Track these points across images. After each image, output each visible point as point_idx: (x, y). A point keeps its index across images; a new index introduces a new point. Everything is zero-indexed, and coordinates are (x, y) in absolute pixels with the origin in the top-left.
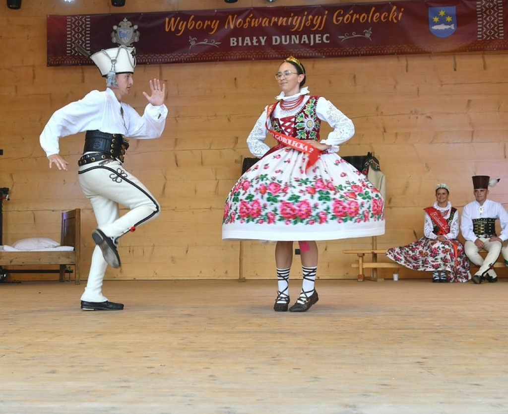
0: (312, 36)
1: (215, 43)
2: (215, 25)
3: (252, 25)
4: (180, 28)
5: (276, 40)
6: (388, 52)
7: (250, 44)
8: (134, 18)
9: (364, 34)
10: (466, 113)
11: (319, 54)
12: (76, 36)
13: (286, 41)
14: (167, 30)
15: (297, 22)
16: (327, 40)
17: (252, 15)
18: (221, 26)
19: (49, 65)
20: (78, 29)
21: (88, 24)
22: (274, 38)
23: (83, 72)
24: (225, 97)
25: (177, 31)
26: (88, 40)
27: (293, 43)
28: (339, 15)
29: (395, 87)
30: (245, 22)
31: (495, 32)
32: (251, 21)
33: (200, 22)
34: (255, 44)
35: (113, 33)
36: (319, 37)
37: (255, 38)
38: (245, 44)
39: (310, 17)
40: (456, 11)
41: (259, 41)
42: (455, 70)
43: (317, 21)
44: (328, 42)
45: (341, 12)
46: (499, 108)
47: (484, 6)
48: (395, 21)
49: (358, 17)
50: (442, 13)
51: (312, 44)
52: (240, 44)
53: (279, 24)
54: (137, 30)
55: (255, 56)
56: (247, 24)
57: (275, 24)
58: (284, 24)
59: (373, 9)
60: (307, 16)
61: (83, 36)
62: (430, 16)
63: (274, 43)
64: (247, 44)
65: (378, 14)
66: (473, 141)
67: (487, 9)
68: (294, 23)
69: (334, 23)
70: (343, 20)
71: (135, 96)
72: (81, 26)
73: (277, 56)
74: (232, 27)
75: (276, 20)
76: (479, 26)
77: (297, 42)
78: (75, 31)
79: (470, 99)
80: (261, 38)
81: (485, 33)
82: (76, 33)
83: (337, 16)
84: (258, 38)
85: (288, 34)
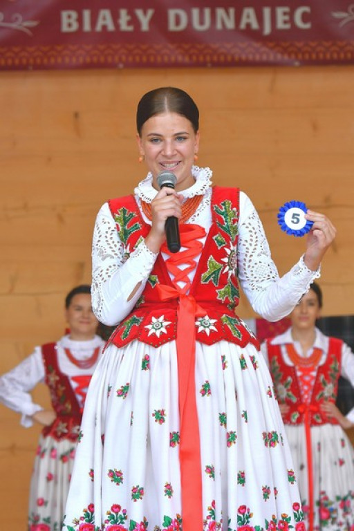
0: (267, 12)
1: (23, 24)
5: (178, 19)
7: (111, 27)
11: (286, 57)
13: (202, 22)
16: (304, 21)
22: (172, 13)
24: (50, 159)
34: (124, 27)
36: (285, 14)
38: (99, 28)
41: (134, 21)
44: (307, 26)
51: (267, 30)
52: (87, 27)
55: (124, 58)
63: (172, 27)
64: (104, 27)
73: (180, 58)
77: (230, 25)
80: (139, 13)
84: (131, 13)
85: (207, 6)
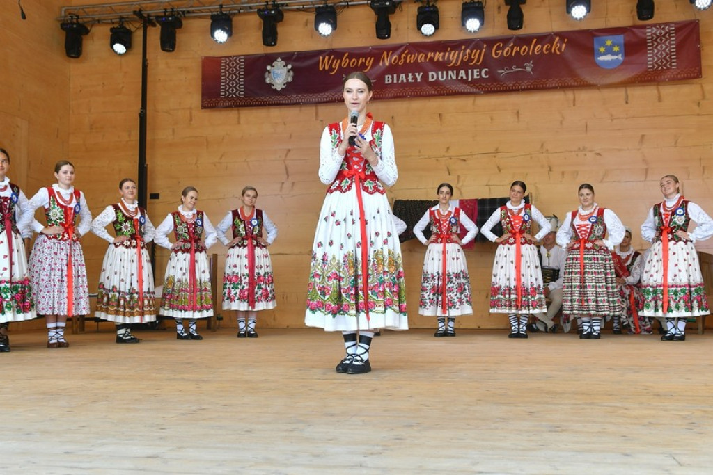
0: (470, 71)
2: (369, 62)
3: (408, 61)
4: (333, 67)
5: (433, 76)
6: (551, 86)
7: (405, 81)
8: (288, 57)
9: (525, 67)
10: (639, 149)
11: (478, 90)
12: (230, 77)
13: (442, 77)
14: (321, 69)
15: (454, 57)
16: (486, 75)
17: (407, 51)
18: (376, 62)
19: (204, 107)
20: (233, 70)
21: (242, 65)
22: (430, 74)
23: (239, 114)
25: (331, 69)
26: (242, 81)
27: (450, 78)
28: (498, 48)
29: (561, 123)
30: (400, 58)
31: (667, 61)
32: (407, 57)
33: (354, 59)
34: (410, 80)
35: (267, 73)
36: (477, 72)
37: (410, 74)
38: (400, 82)
39: (468, 51)
40: (624, 40)
41: (415, 78)
42: (627, 103)
43: (475, 55)
44: (487, 76)
45: (500, 45)
46: (676, 143)
47: (655, 34)
48: (558, 53)
49: (518, 49)
50: (609, 43)
51: (470, 79)
52: (395, 81)
53: (436, 59)
54: (292, 69)
55: (410, 93)
56: (402, 60)
57: (432, 59)
58: (441, 59)
59: (535, 40)
60: (465, 50)
61: (237, 77)
62: (596, 46)
63: (430, 79)
64: (402, 81)
65: (540, 46)
66: (648, 179)
67: (658, 37)
68: (451, 58)
69: (493, 58)
70: (502, 53)
71: (291, 137)
72: (235, 67)
73: (433, 93)
74: (387, 64)
75: (432, 55)
76: (649, 55)
77: (454, 78)
78: (229, 73)
79: (643, 133)
80: (417, 74)
81: (656, 63)
82: (230, 74)
83: (497, 49)
84: (413, 75)
85: (445, 70)
